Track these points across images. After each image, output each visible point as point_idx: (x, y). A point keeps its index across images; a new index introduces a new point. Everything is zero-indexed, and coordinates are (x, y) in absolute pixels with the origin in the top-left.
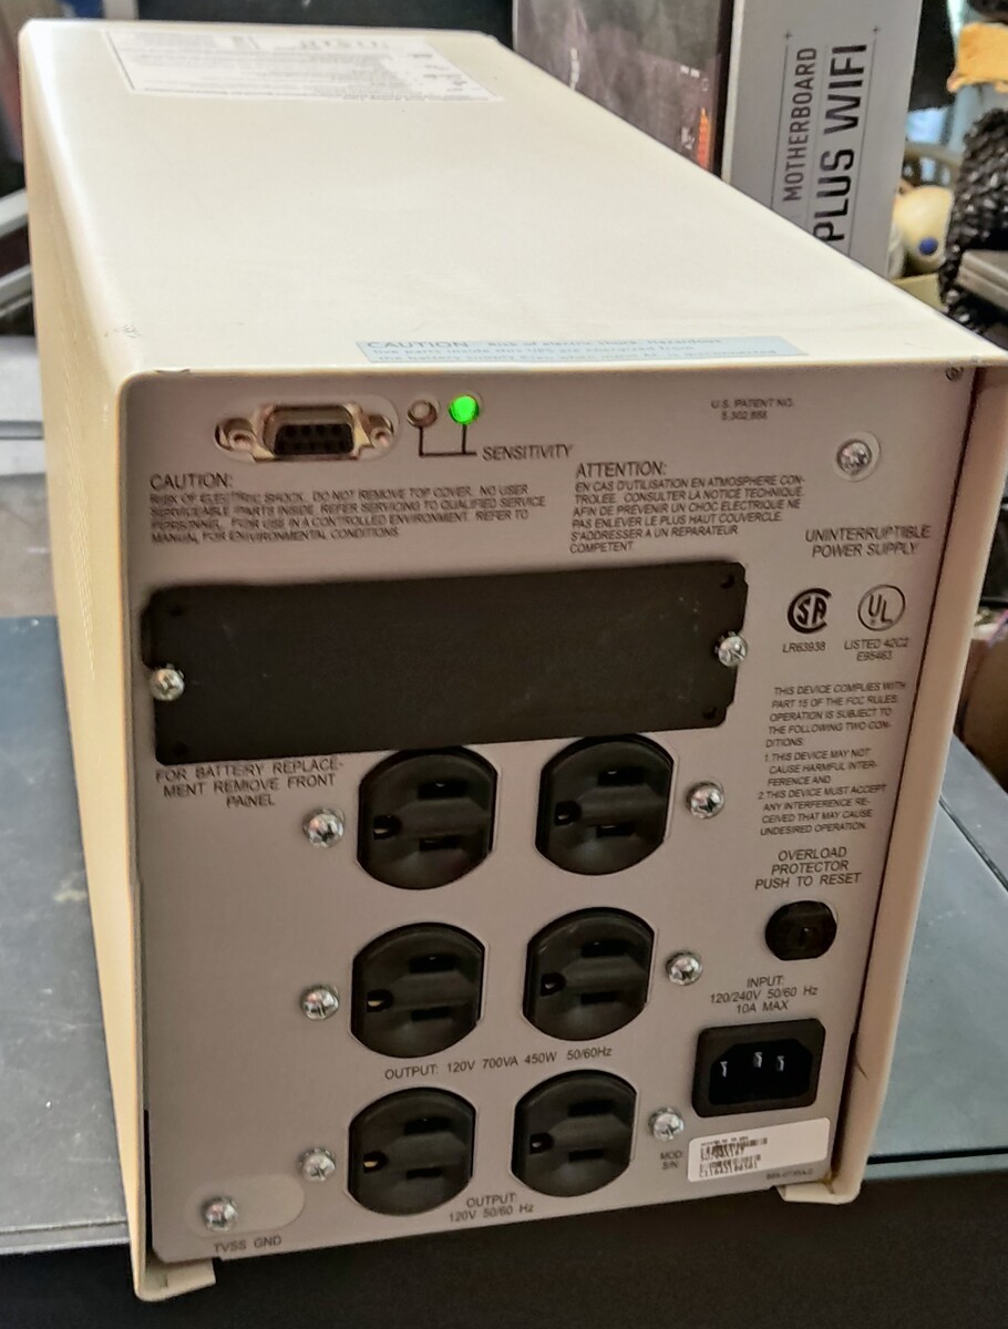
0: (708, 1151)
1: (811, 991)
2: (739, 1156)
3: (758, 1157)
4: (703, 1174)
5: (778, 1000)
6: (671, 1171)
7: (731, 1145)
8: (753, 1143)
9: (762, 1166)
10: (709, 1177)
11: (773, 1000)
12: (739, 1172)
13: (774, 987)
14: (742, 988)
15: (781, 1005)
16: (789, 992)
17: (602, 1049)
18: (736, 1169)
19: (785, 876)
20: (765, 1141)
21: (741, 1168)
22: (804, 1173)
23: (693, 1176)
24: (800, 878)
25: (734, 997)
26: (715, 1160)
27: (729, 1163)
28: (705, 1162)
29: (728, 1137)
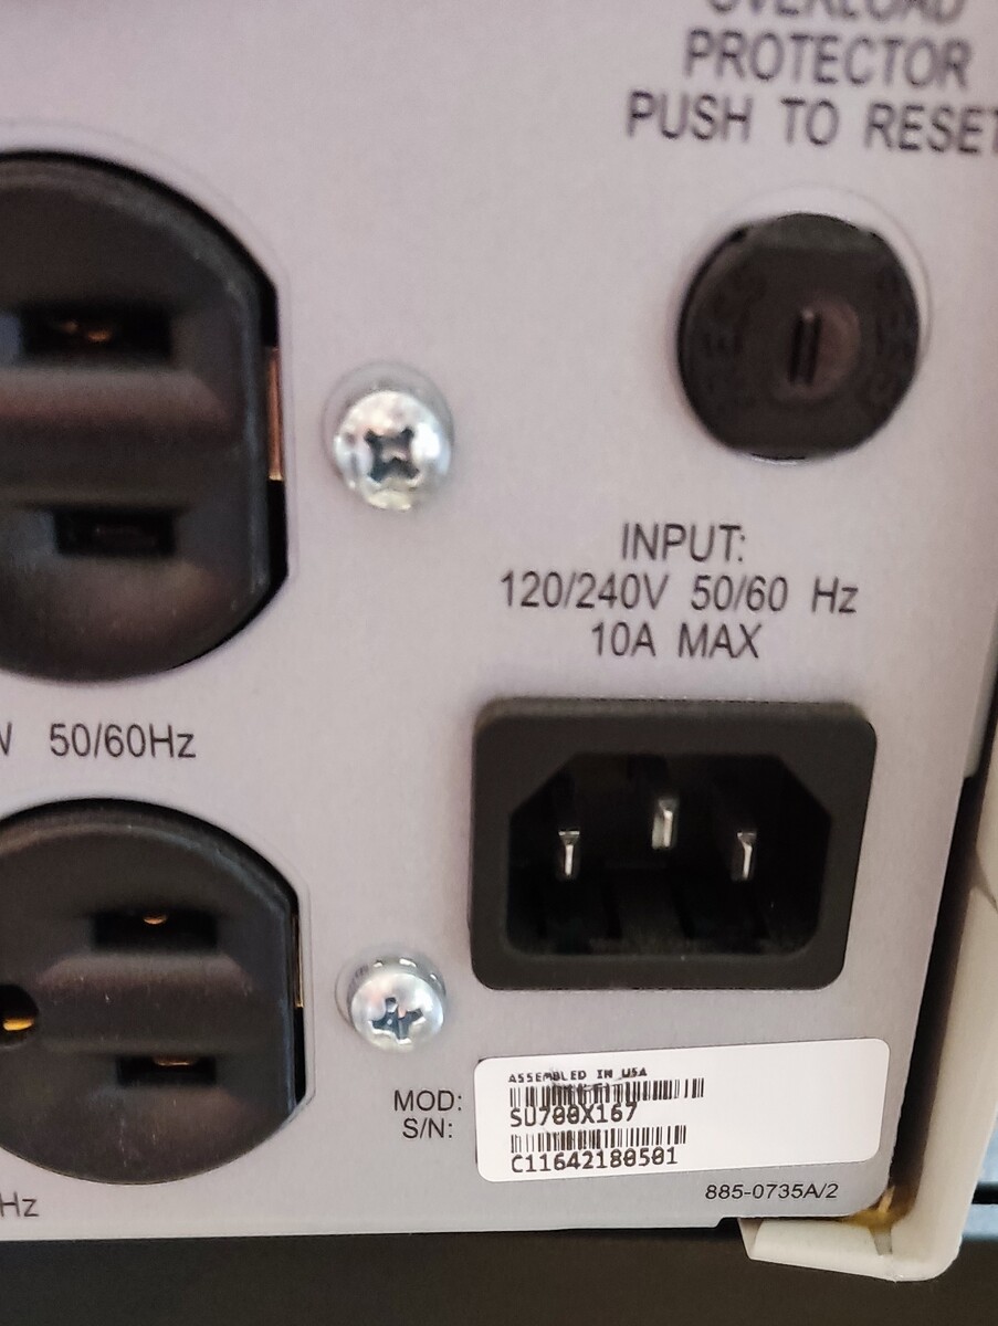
0: (531, 1101)
1: (835, 597)
2: (623, 1125)
3: (680, 1134)
4: (522, 1164)
5: (728, 617)
6: (427, 1145)
7: (596, 1088)
8: (663, 1091)
9: (690, 1158)
10: (539, 1176)
11: (714, 618)
12: (623, 1170)
13: (714, 567)
14: (607, 560)
15: (737, 640)
16: (762, 593)
17: (161, 733)
18: (615, 1159)
19: (734, 88)
20: (697, 1089)
21: (630, 1160)
22: (812, 1190)
23: (494, 1165)
24: (791, 103)
25: (578, 591)
26: (551, 1127)
27: (595, 1139)
28: (522, 1130)
29: (587, 1065)
